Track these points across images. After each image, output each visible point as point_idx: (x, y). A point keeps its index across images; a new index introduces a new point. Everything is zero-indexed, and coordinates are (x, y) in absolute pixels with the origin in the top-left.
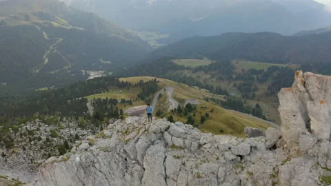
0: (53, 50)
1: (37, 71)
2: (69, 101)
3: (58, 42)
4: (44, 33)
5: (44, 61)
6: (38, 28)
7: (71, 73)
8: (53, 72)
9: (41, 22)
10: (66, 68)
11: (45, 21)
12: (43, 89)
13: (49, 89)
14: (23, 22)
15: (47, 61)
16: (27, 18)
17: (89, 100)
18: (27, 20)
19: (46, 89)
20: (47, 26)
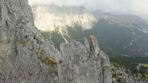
0: (136, 40)
1: (126, 48)
2: (131, 63)
3: (139, 37)
4: (134, 32)
5: (130, 44)
6: (132, 29)
7: (140, 53)
8: (132, 50)
9: (134, 27)
10: (139, 49)
11: (136, 27)
12: (126, 55)
13: (128, 56)
14: (126, 26)
15: (131, 44)
16: (128, 24)
17: (139, 65)
18: (128, 25)
19: (127, 56)
20: (135, 29)
